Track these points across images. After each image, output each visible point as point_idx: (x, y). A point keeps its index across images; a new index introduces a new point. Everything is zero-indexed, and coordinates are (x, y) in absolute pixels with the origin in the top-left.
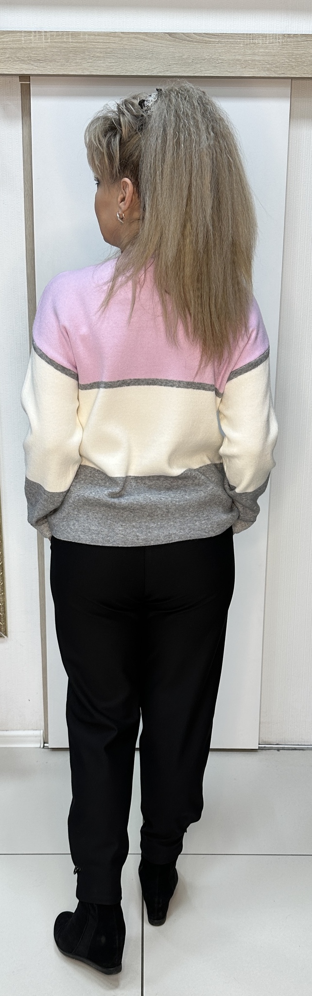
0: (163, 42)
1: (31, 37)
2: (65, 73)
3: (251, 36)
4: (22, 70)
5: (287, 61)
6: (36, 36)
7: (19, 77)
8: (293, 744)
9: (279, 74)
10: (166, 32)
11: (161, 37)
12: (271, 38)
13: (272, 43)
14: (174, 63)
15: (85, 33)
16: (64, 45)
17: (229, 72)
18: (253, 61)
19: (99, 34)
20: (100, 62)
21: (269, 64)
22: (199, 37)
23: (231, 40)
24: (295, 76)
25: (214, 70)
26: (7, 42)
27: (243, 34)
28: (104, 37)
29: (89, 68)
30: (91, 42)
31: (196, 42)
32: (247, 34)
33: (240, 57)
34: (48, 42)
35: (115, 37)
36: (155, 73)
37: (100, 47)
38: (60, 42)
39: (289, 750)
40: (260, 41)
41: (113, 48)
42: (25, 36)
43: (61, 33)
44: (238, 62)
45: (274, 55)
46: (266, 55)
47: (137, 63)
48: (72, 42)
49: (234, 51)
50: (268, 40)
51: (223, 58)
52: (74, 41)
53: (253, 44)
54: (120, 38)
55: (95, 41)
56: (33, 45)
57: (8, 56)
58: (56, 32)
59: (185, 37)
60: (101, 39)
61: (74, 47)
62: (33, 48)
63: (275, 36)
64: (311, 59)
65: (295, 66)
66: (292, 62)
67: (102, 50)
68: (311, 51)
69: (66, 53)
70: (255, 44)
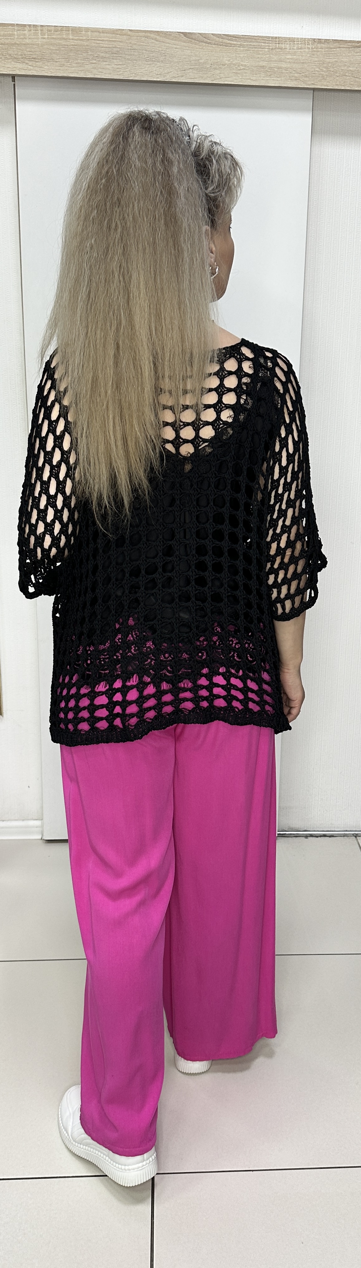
0: (177, 42)
1: (26, 32)
2: (65, 75)
3: (277, 40)
4: (14, 69)
5: (317, 69)
6: (31, 30)
7: (12, 77)
8: (322, 830)
9: (309, 85)
10: (182, 31)
11: (175, 37)
12: (300, 43)
13: (300, 49)
14: (190, 67)
15: (87, 30)
16: (63, 42)
17: (252, 80)
18: (279, 68)
19: (104, 31)
20: (105, 63)
21: (297, 73)
22: (217, 39)
23: (254, 44)
24: (326, 87)
25: (234, 78)
27: (269, 37)
28: (109, 35)
29: (92, 69)
30: (94, 40)
31: (215, 44)
32: (272, 38)
33: (264, 64)
34: (44, 38)
35: (123, 35)
36: (168, 79)
37: (105, 46)
38: (58, 38)
39: (317, 837)
40: (288, 46)
41: (119, 48)
42: (19, 30)
43: (60, 28)
44: (263, 70)
45: (303, 63)
46: (294, 63)
47: (148, 66)
48: (72, 39)
49: (257, 56)
50: (296, 46)
51: (245, 63)
52: (75, 38)
53: (279, 48)
54: (128, 37)
55: (100, 39)
56: (27, 41)
58: (55, 26)
59: (201, 38)
60: (105, 37)
61: (76, 45)
62: (28, 44)
63: (304, 41)
64: (346, 68)
65: (326, 75)
66: (323, 71)
67: (107, 50)
68: (345, 60)
69: (66, 52)
70: (281, 49)
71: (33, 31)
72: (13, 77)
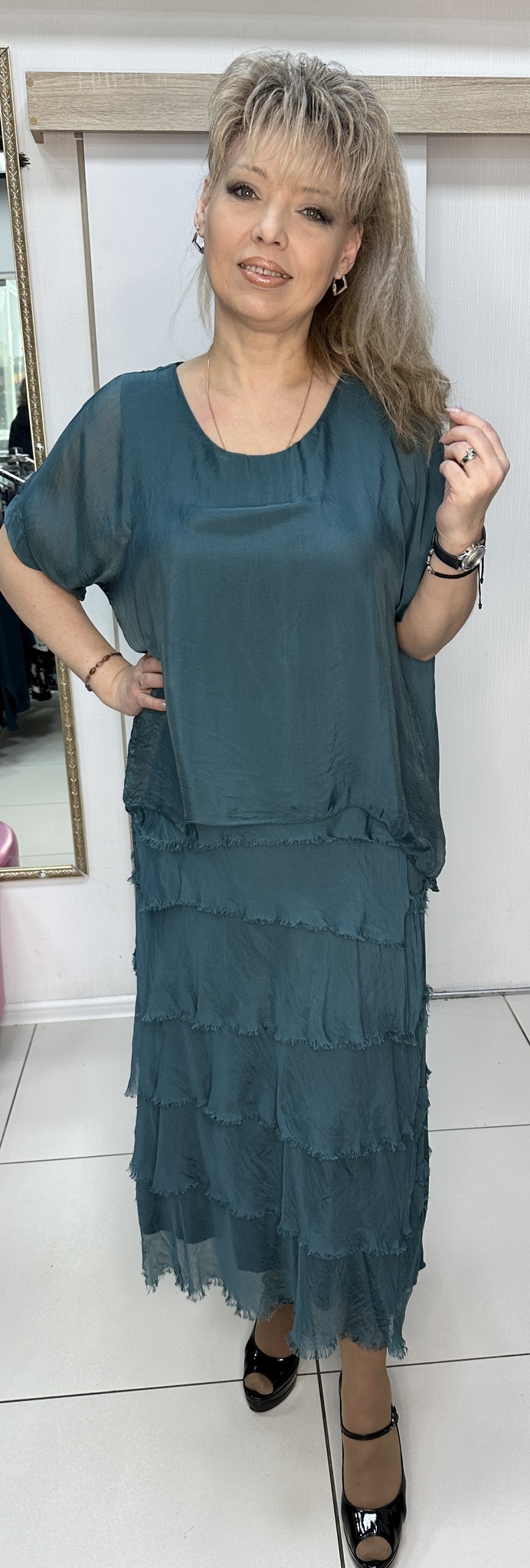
1: (92, 81)
2: (139, 129)
3: (382, 79)
5: (428, 111)
6: (97, 79)
7: (75, 133)
9: (420, 129)
12: (406, 82)
13: (409, 88)
15: (162, 76)
16: (135, 92)
19: (182, 77)
20: (183, 114)
21: (406, 116)
24: (440, 132)
26: (58, 87)
28: (187, 81)
29: (170, 121)
30: (172, 87)
32: (376, 77)
34: (113, 87)
35: (203, 80)
37: (184, 94)
38: (130, 87)
40: (394, 87)
42: (83, 80)
43: (131, 75)
45: (412, 105)
46: (402, 105)
48: (146, 87)
50: (403, 85)
52: (149, 86)
53: (384, 89)
55: (177, 86)
56: (94, 92)
57: (60, 106)
58: (125, 73)
60: (183, 84)
61: (150, 94)
62: (95, 95)
63: (412, 79)
64: (461, 109)
65: (440, 118)
66: (436, 113)
67: (187, 98)
68: (460, 99)
69: (139, 102)
70: (387, 90)
71: (99, 80)
72: (79, 134)
